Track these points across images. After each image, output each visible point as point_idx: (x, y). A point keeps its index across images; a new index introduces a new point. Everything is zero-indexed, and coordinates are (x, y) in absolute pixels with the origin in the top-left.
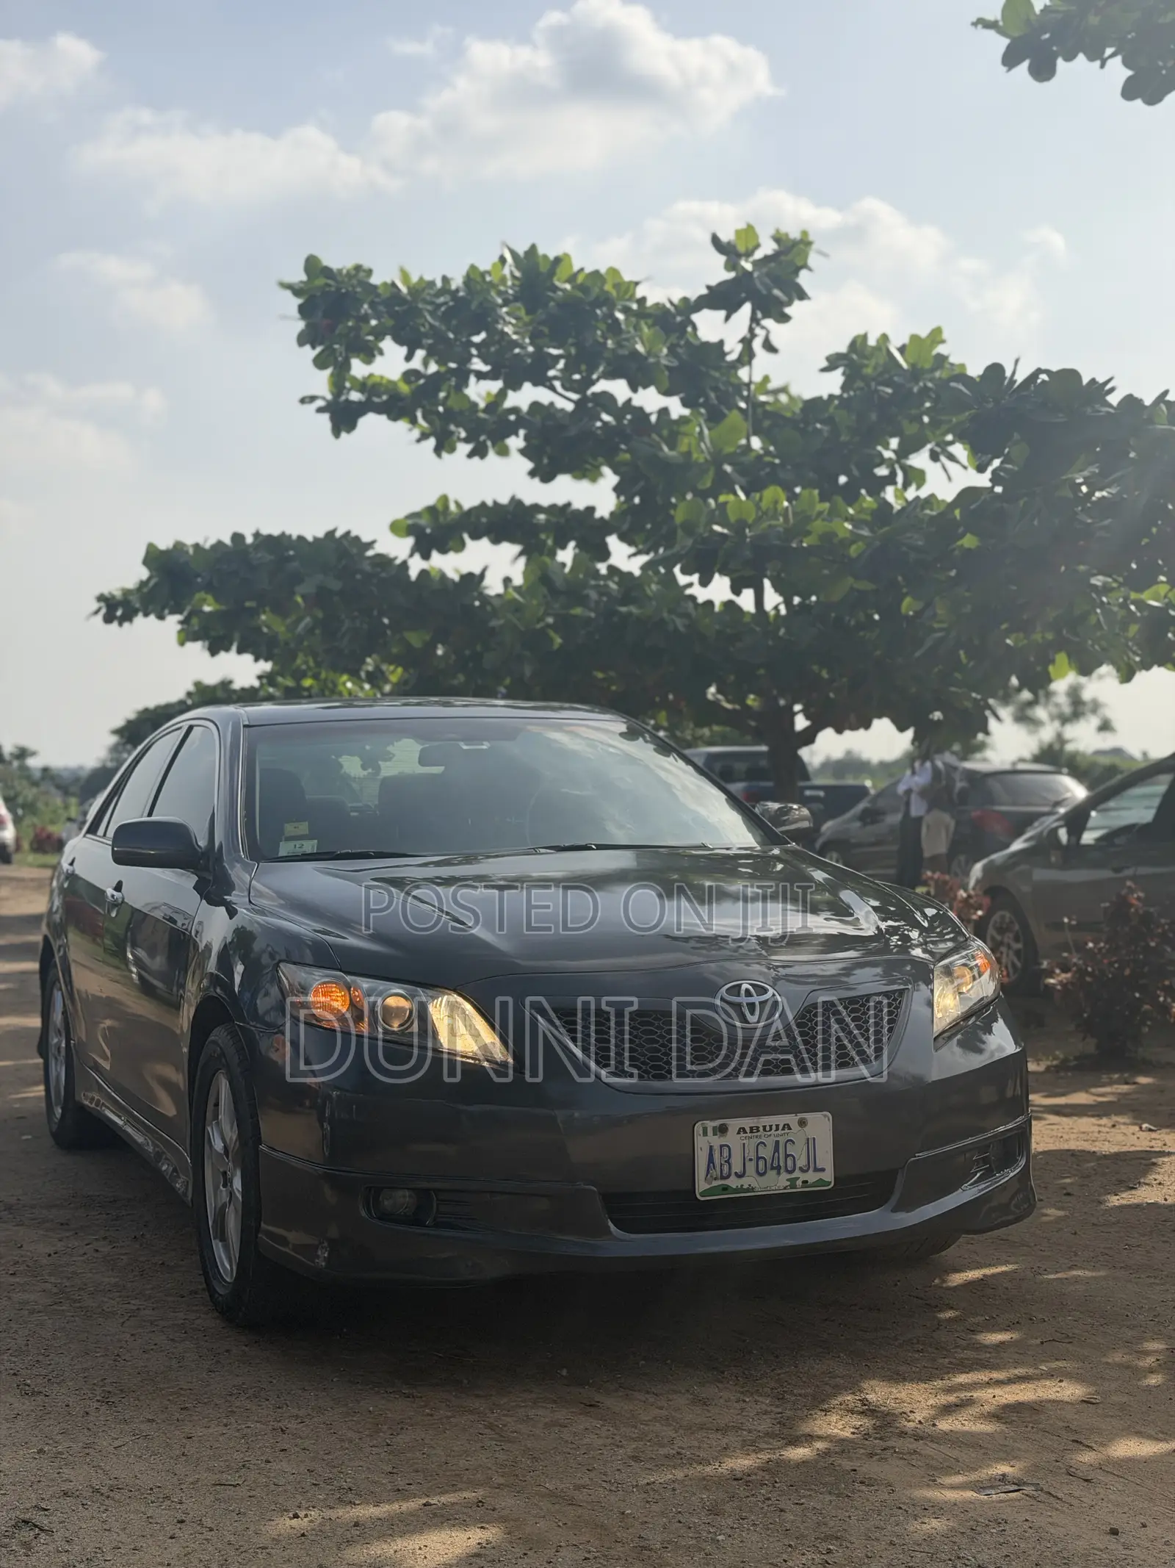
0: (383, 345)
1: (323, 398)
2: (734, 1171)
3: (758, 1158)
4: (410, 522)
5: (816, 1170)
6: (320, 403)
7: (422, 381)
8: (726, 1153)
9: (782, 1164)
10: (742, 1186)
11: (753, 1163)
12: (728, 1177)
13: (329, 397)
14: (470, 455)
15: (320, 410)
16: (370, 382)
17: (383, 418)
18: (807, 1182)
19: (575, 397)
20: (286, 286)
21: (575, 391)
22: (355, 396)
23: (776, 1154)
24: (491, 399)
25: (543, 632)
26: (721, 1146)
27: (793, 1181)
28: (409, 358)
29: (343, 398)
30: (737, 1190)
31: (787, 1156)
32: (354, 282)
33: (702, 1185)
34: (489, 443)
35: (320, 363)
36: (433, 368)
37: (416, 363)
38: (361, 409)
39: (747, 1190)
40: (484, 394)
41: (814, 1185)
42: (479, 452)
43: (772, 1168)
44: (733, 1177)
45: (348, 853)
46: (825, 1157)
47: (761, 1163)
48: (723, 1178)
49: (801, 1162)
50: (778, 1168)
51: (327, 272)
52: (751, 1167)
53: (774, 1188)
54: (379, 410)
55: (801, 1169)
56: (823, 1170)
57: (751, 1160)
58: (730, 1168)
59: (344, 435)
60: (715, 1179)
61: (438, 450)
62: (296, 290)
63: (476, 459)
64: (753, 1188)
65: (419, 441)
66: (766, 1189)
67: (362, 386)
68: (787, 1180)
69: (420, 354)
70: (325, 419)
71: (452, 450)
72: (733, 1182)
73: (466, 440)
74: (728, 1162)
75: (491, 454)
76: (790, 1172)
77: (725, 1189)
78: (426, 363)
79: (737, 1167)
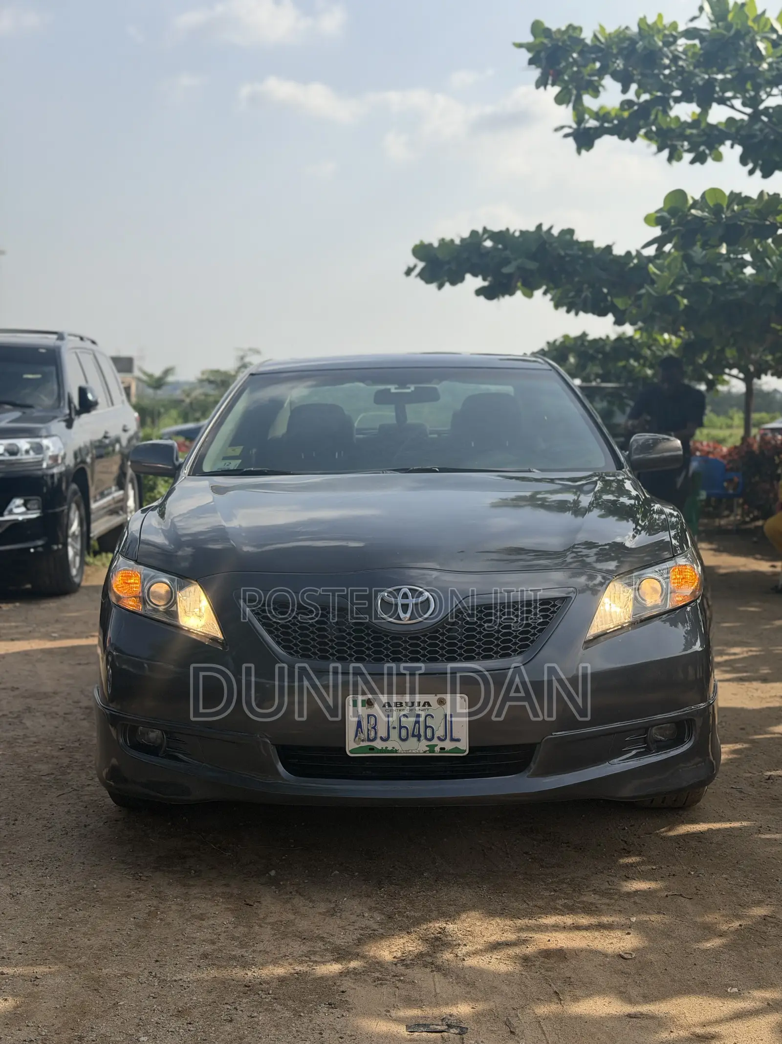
0: (604, 82)
1: (570, 127)
2: (379, 735)
3: (401, 727)
4: (659, 215)
5: (452, 740)
6: (567, 131)
7: (636, 108)
8: (372, 720)
9: (422, 733)
10: (386, 748)
11: (397, 731)
12: (374, 739)
13: (575, 126)
14: (692, 162)
15: (566, 136)
16: (601, 113)
17: (615, 138)
18: (444, 749)
19: (749, 110)
20: (520, 46)
21: (750, 106)
22: (592, 123)
23: (417, 725)
24: (696, 117)
25: (672, 298)
26: (369, 716)
27: (432, 748)
28: (625, 90)
29: (583, 126)
30: (382, 751)
31: (426, 727)
32: (566, 37)
33: (351, 745)
34: (707, 152)
35: (560, 100)
36: (645, 97)
37: (631, 95)
38: (598, 132)
39: (391, 751)
40: (690, 113)
41: (450, 751)
42: (700, 159)
43: (413, 736)
44: (378, 740)
45: (251, 471)
46: (462, 731)
47: (404, 732)
48: (369, 740)
49: (440, 732)
50: (419, 736)
51: (547, 32)
52: (394, 734)
53: (413, 751)
54: (611, 132)
55: (439, 738)
56: (458, 740)
57: (394, 728)
58: (376, 733)
59: (583, 152)
60: (363, 741)
61: (670, 159)
62: (529, 47)
63: (698, 165)
64: (396, 750)
65: (656, 154)
66: (407, 752)
67: (597, 116)
68: (427, 746)
69: (634, 87)
70: (571, 142)
71: (680, 158)
72: (378, 744)
73: (689, 151)
74: (374, 728)
75: (709, 160)
76: (430, 740)
77: (372, 749)
78: (638, 95)
79: (382, 733)
